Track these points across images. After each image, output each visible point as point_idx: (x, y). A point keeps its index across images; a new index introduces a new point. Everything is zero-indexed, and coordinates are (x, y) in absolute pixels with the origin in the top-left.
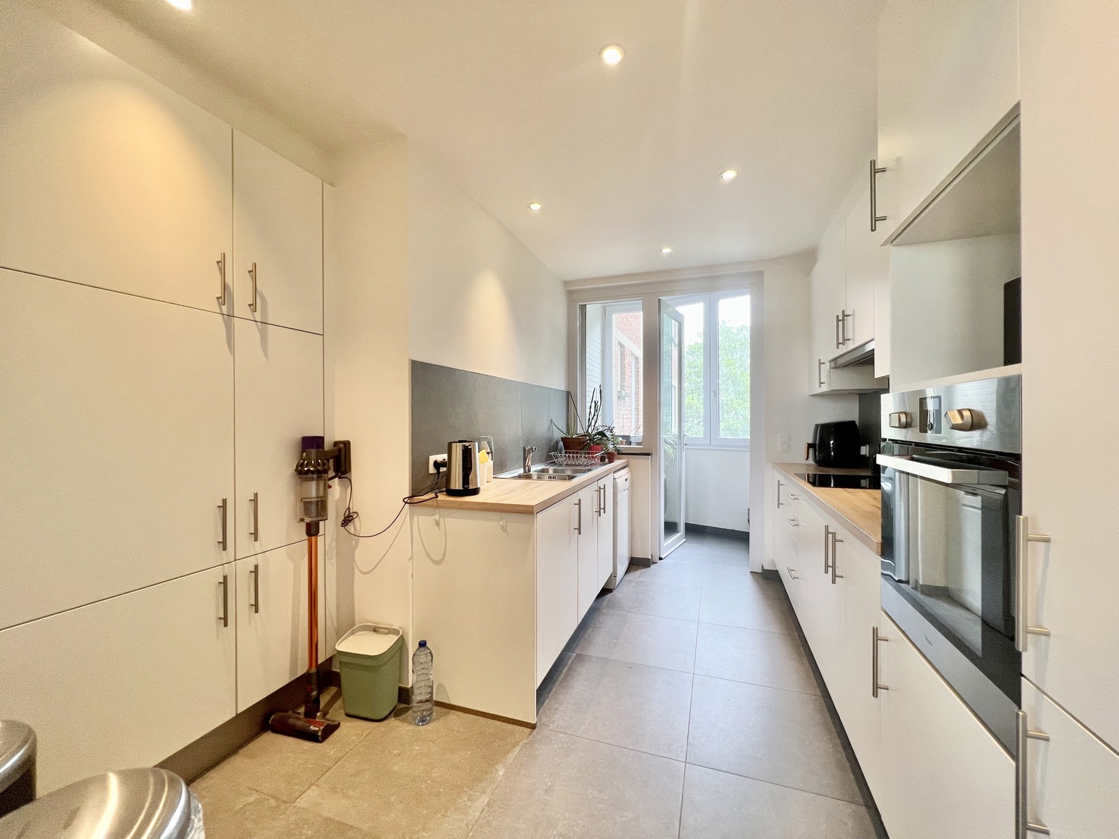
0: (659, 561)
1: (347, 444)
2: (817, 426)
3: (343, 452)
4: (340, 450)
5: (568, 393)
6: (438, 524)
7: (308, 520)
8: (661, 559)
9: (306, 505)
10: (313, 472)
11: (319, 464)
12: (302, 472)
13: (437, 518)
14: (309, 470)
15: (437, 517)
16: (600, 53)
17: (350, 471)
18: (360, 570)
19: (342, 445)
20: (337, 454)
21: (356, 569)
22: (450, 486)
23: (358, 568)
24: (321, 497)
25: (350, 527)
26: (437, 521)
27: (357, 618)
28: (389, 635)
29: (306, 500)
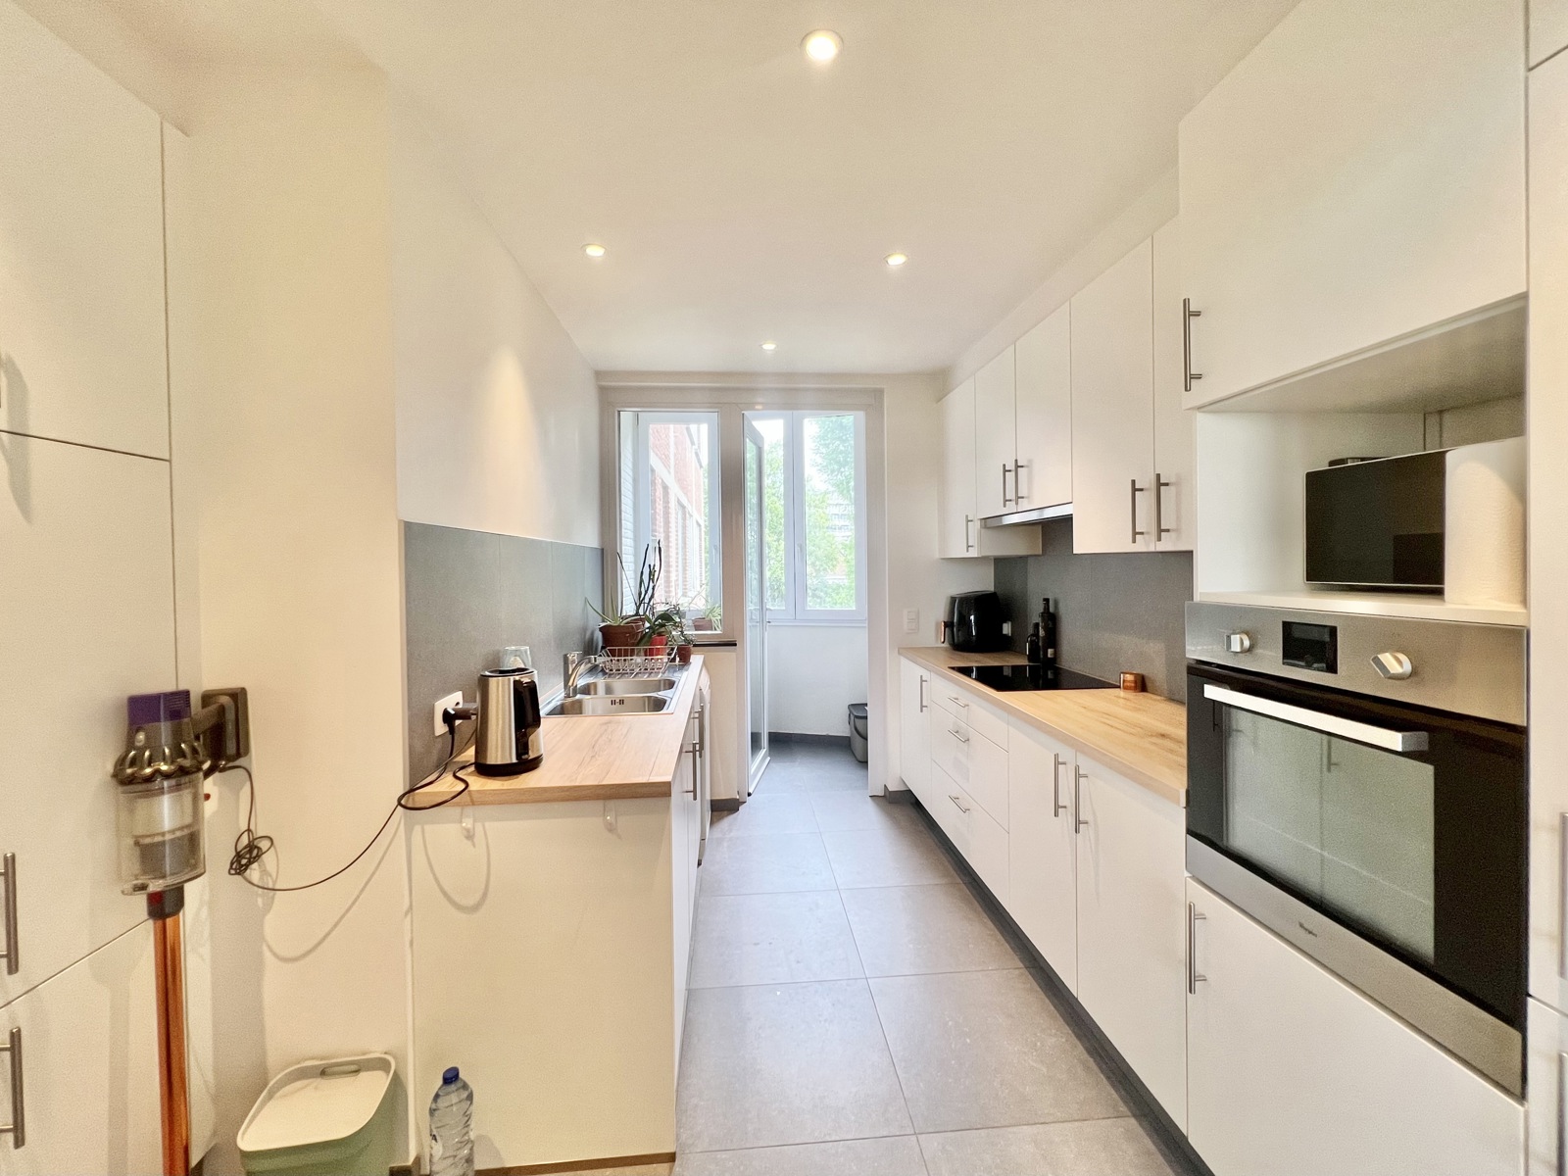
0: (748, 798)
1: (238, 697)
2: (953, 600)
3: (230, 716)
4: (222, 709)
5: (603, 550)
6: (470, 836)
7: (156, 886)
8: (749, 795)
9: (149, 854)
10: (167, 776)
11: (183, 755)
12: (132, 778)
13: (470, 826)
14: (158, 772)
15: (467, 823)
16: (804, 39)
17: (247, 751)
18: (275, 955)
19: (225, 700)
20: (213, 721)
21: (267, 954)
22: (485, 758)
23: (271, 950)
24: (188, 826)
25: (254, 872)
26: (468, 830)
27: (273, 1059)
28: (363, 1075)
29: (148, 841)
